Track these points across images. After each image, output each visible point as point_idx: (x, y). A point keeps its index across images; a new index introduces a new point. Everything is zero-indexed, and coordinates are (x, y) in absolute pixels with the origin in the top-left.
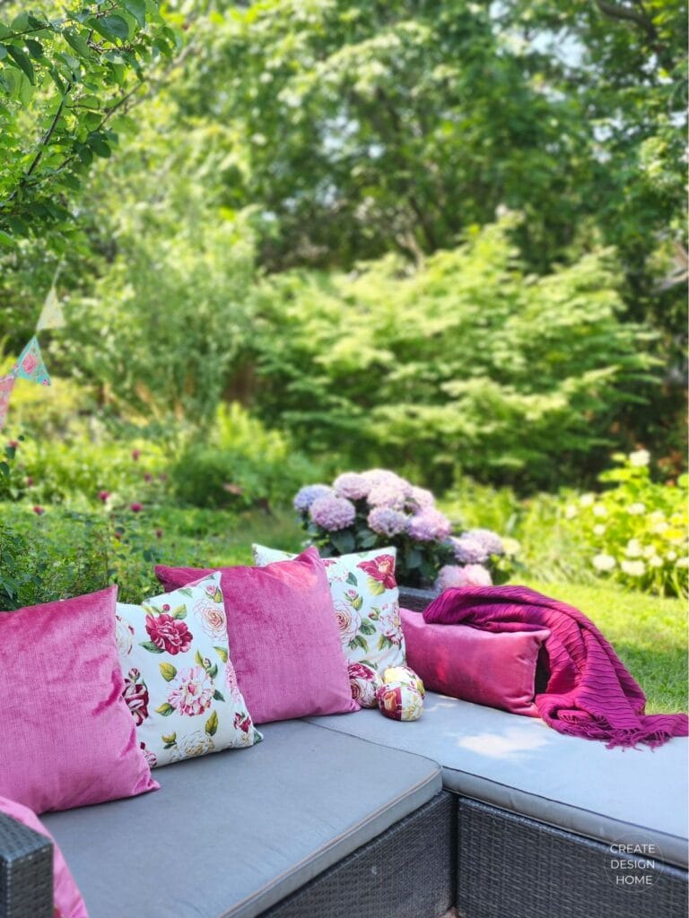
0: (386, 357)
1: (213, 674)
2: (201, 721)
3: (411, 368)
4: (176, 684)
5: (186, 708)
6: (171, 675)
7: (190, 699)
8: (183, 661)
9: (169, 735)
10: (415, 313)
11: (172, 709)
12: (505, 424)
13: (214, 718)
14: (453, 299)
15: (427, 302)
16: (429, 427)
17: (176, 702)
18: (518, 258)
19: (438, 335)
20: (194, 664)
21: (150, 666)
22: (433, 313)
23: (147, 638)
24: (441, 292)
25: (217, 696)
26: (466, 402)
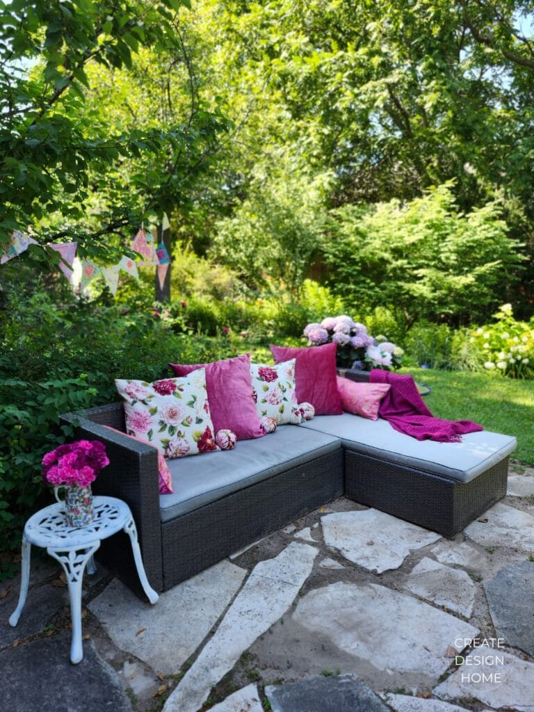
0: (387, 256)
1: (284, 391)
2: (278, 407)
3: (400, 262)
4: (268, 393)
5: (271, 402)
6: (267, 389)
7: (273, 399)
8: (272, 385)
9: (264, 411)
10: (403, 232)
11: (266, 401)
12: (444, 292)
13: (283, 406)
14: (421, 225)
15: (410, 227)
16: (407, 293)
17: (268, 399)
18: (455, 203)
19: (413, 244)
20: (277, 387)
21: (258, 385)
22: (411, 232)
23: (259, 376)
24: (416, 222)
25: (285, 399)
26: (426, 280)
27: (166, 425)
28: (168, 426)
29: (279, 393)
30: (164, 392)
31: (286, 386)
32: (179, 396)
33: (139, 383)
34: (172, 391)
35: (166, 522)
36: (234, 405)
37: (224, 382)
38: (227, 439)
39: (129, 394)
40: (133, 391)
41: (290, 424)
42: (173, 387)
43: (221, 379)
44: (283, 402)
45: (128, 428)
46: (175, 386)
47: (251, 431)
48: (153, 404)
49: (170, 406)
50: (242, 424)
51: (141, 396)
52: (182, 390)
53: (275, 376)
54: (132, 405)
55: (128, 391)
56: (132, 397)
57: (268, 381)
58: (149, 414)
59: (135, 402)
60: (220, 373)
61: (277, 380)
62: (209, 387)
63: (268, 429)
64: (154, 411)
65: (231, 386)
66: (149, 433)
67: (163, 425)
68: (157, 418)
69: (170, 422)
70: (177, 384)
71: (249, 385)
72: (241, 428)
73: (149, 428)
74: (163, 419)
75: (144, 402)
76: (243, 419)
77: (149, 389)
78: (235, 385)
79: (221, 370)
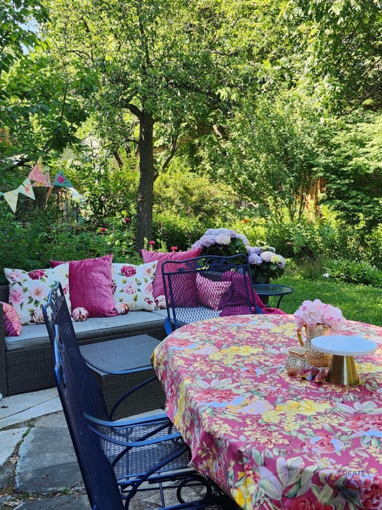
27: (33, 299)
28: (34, 300)
29: (135, 287)
30: (34, 277)
31: (142, 281)
32: (44, 280)
33: (20, 271)
34: (40, 277)
35: (10, 351)
36: (91, 291)
37: (85, 273)
38: (78, 313)
39: (12, 278)
40: (14, 276)
41: (143, 310)
42: (42, 274)
43: (84, 272)
44: (138, 292)
45: (10, 301)
46: (43, 274)
47: (104, 311)
48: (25, 285)
49: (36, 287)
50: (96, 305)
51: (18, 280)
52: (47, 277)
53: (134, 272)
54: (13, 285)
55: (11, 276)
56: (13, 281)
57: (127, 275)
58: (22, 292)
59: (14, 283)
60: (84, 267)
61: (135, 276)
62: (72, 277)
63: (119, 311)
64: (25, 290)
65: (90, 277)
66: (21, 305)
67: (31, 299)
68: (27, 294)
69: (35, 298)
70: (45, 273)
71: (108, 278)
72: (95, 307)
73: (21, 301)
74: (31, 296)
75: (20, 283)
76: (97, 301)
77: (26, 275)
78: (94, 276)
79: (85, 265)
